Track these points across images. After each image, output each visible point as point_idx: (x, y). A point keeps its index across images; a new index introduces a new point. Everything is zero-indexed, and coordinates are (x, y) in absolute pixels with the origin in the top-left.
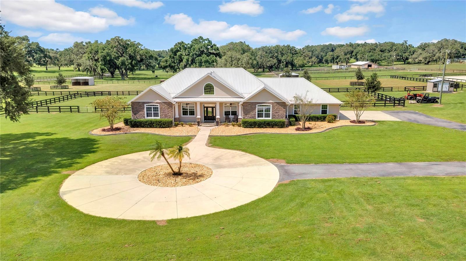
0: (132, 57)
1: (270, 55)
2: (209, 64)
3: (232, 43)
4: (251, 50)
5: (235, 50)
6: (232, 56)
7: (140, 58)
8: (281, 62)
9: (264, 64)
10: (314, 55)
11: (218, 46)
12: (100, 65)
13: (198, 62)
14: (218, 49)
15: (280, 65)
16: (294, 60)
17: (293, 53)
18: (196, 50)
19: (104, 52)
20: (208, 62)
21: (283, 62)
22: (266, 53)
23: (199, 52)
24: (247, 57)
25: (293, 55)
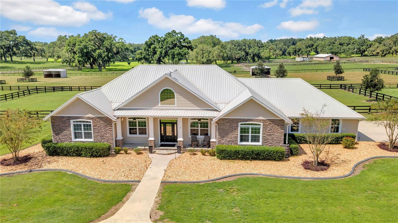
0: (109, 50)
1: (238, 48)
2: (182, 56)
3: (203, 37)
4: (221, 43)
5: (206, 43)
6: (203, 49)
7: (116, 50)
8: (249, 54)
9: (233, 56)
10: (278, 48)
11: (190, 39)
12: (77, 57)
13: (171, 55)
14: (190, 43)
15: (248, 57)
16: (260, 53)
17: (260, 47)
18: (169, 43)
19: (81, 44)
20: (180, 55)
21: (250, 54)
22: (235, 46)
23: (172, 45)
24: (218, 49)
25: (259, 48)
